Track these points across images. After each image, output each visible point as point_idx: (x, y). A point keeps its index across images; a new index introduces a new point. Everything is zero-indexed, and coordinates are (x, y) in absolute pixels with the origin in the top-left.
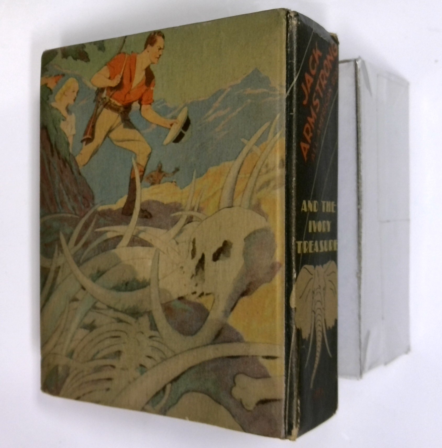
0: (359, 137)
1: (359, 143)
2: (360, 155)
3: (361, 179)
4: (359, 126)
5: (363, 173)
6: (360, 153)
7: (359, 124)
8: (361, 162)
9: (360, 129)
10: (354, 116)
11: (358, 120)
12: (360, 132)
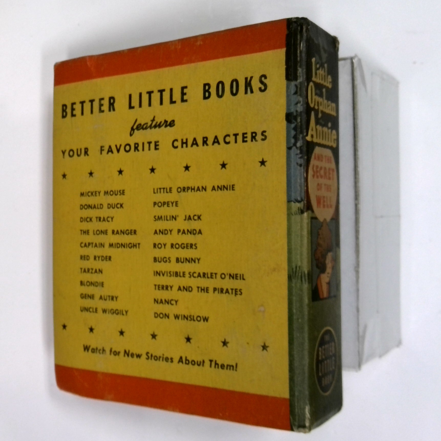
0: (356, 133)
1: (356, 139)
2: (358, 151)
3: (358, 175)
4: (355, 123)
5: (361, 169)
6: (357, 149)
7: (355, 120)
8: (358, 158)
9: (357, 125)
10: (352, 113)
11: (355, 117)
12: (357, 128)
